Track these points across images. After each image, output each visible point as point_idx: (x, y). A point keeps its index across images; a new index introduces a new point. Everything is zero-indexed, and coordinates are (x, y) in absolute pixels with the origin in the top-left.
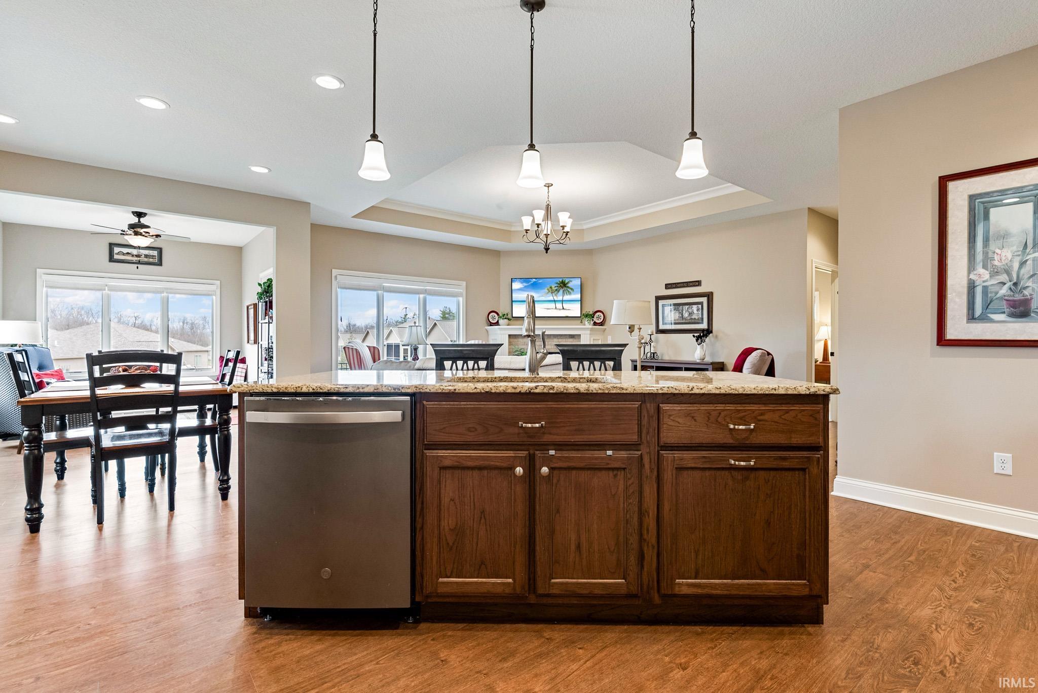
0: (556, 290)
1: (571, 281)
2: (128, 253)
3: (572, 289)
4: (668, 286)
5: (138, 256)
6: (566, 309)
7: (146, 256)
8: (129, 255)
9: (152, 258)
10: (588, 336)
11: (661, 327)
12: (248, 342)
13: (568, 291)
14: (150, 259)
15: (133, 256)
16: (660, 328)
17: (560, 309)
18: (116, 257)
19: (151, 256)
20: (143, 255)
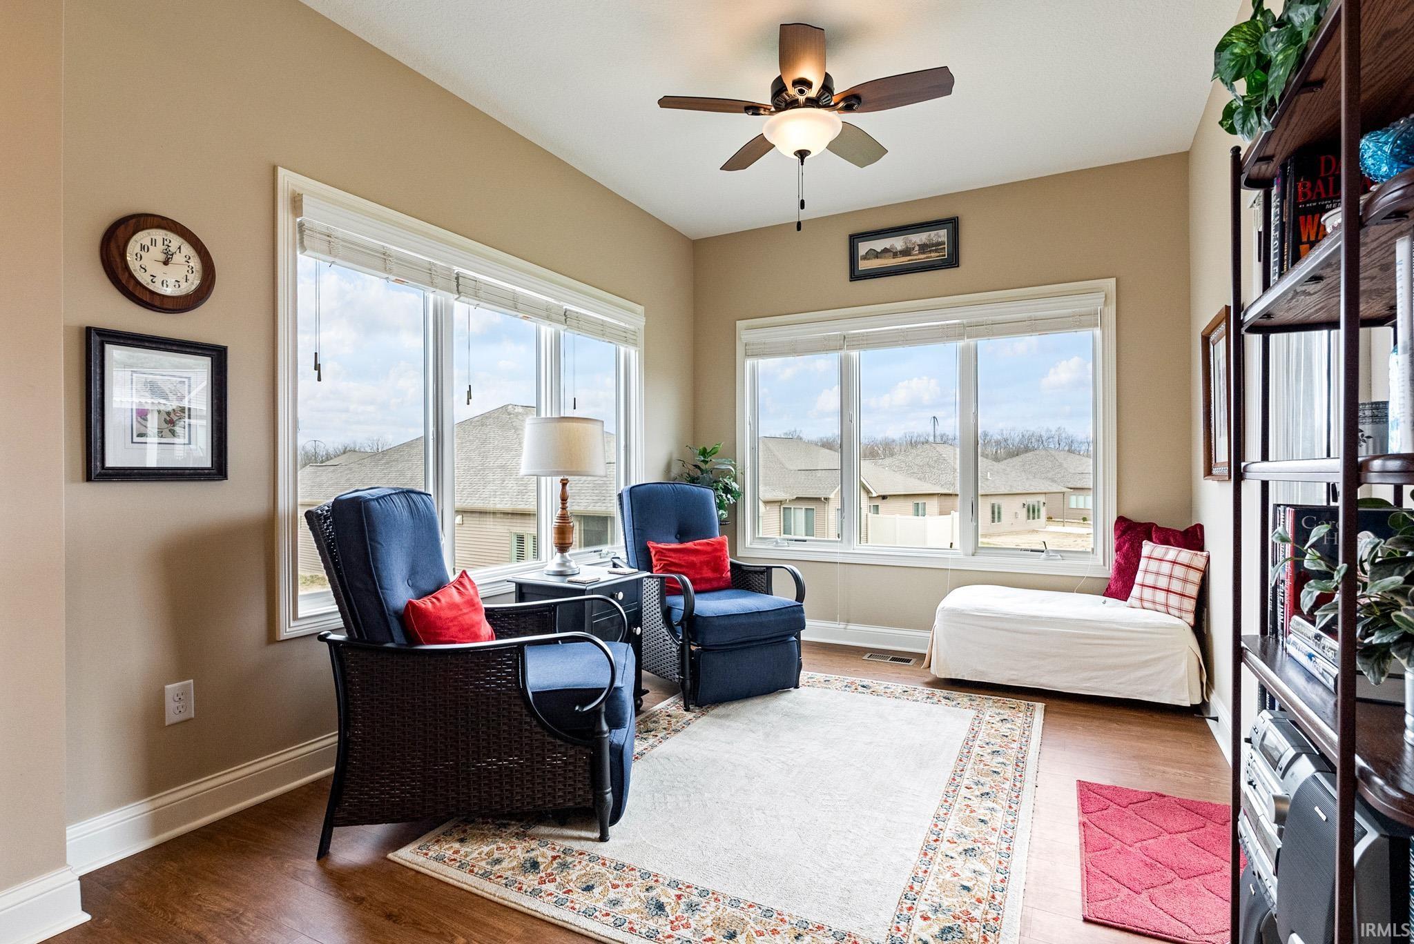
2: (886, 251)
5: (906, 252)
7: (923, 248)
8: (887, 255)
9: (936, 251)
12: (1209, 472)
14: (933, 254)
15: (895, 255)
18: (863, 265)
19: (933, 245)
20: (917, 248)
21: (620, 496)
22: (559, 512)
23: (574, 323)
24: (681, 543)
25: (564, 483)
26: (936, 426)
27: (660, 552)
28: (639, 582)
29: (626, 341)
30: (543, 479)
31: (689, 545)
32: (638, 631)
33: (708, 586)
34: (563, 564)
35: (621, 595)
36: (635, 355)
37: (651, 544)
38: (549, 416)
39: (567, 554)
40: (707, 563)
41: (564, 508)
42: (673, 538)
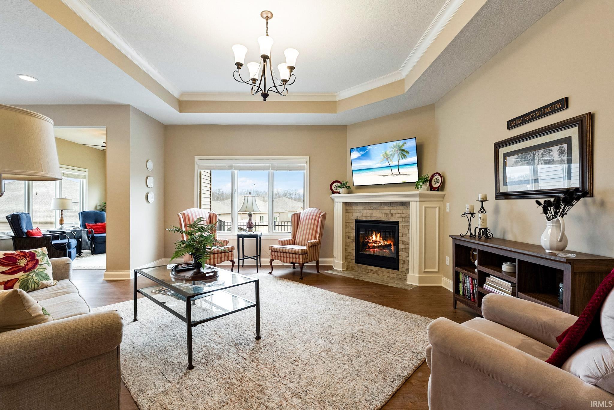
0: (391, 155)
1: (405, 143)
3: (407, 152)
4: (512, 124)
6: (402, 175)
10: (418, 203)
11: (503, 189)
13: (403, 154)
16: (501, 191)
17: (396, 175)
21: (79, 214)
22: (61, 217)
23: (66, 175)
24: (95, 223)
25: (62, 211)
26: (255, 187)
27: (89, 226)
28: (81, 230)
29: (82, 178)
30: (57, 210)
31: (98, 224)
32: (80, 240)
33: (101, 232)
34: (62, 227)
35: (75, 233)
36: (85, 181)
37: (86, 224)
38: (59, 198)
39: (63, 225)
40: (102, 228)
41: (62, 216)
42: (94, 223)
